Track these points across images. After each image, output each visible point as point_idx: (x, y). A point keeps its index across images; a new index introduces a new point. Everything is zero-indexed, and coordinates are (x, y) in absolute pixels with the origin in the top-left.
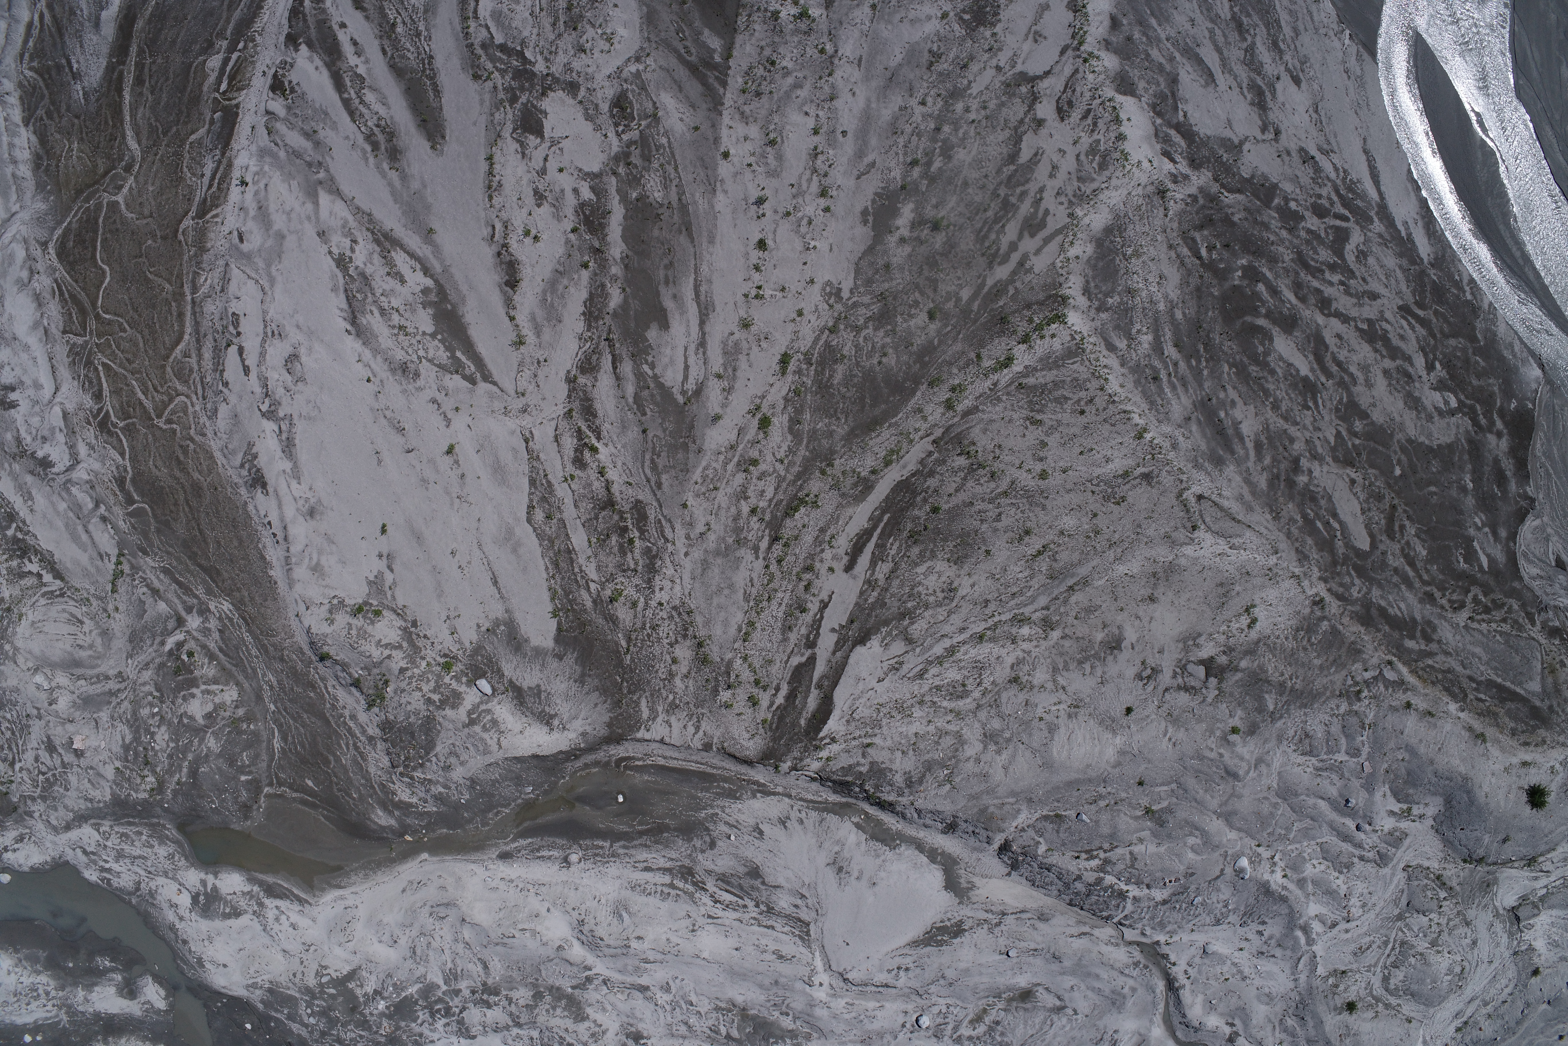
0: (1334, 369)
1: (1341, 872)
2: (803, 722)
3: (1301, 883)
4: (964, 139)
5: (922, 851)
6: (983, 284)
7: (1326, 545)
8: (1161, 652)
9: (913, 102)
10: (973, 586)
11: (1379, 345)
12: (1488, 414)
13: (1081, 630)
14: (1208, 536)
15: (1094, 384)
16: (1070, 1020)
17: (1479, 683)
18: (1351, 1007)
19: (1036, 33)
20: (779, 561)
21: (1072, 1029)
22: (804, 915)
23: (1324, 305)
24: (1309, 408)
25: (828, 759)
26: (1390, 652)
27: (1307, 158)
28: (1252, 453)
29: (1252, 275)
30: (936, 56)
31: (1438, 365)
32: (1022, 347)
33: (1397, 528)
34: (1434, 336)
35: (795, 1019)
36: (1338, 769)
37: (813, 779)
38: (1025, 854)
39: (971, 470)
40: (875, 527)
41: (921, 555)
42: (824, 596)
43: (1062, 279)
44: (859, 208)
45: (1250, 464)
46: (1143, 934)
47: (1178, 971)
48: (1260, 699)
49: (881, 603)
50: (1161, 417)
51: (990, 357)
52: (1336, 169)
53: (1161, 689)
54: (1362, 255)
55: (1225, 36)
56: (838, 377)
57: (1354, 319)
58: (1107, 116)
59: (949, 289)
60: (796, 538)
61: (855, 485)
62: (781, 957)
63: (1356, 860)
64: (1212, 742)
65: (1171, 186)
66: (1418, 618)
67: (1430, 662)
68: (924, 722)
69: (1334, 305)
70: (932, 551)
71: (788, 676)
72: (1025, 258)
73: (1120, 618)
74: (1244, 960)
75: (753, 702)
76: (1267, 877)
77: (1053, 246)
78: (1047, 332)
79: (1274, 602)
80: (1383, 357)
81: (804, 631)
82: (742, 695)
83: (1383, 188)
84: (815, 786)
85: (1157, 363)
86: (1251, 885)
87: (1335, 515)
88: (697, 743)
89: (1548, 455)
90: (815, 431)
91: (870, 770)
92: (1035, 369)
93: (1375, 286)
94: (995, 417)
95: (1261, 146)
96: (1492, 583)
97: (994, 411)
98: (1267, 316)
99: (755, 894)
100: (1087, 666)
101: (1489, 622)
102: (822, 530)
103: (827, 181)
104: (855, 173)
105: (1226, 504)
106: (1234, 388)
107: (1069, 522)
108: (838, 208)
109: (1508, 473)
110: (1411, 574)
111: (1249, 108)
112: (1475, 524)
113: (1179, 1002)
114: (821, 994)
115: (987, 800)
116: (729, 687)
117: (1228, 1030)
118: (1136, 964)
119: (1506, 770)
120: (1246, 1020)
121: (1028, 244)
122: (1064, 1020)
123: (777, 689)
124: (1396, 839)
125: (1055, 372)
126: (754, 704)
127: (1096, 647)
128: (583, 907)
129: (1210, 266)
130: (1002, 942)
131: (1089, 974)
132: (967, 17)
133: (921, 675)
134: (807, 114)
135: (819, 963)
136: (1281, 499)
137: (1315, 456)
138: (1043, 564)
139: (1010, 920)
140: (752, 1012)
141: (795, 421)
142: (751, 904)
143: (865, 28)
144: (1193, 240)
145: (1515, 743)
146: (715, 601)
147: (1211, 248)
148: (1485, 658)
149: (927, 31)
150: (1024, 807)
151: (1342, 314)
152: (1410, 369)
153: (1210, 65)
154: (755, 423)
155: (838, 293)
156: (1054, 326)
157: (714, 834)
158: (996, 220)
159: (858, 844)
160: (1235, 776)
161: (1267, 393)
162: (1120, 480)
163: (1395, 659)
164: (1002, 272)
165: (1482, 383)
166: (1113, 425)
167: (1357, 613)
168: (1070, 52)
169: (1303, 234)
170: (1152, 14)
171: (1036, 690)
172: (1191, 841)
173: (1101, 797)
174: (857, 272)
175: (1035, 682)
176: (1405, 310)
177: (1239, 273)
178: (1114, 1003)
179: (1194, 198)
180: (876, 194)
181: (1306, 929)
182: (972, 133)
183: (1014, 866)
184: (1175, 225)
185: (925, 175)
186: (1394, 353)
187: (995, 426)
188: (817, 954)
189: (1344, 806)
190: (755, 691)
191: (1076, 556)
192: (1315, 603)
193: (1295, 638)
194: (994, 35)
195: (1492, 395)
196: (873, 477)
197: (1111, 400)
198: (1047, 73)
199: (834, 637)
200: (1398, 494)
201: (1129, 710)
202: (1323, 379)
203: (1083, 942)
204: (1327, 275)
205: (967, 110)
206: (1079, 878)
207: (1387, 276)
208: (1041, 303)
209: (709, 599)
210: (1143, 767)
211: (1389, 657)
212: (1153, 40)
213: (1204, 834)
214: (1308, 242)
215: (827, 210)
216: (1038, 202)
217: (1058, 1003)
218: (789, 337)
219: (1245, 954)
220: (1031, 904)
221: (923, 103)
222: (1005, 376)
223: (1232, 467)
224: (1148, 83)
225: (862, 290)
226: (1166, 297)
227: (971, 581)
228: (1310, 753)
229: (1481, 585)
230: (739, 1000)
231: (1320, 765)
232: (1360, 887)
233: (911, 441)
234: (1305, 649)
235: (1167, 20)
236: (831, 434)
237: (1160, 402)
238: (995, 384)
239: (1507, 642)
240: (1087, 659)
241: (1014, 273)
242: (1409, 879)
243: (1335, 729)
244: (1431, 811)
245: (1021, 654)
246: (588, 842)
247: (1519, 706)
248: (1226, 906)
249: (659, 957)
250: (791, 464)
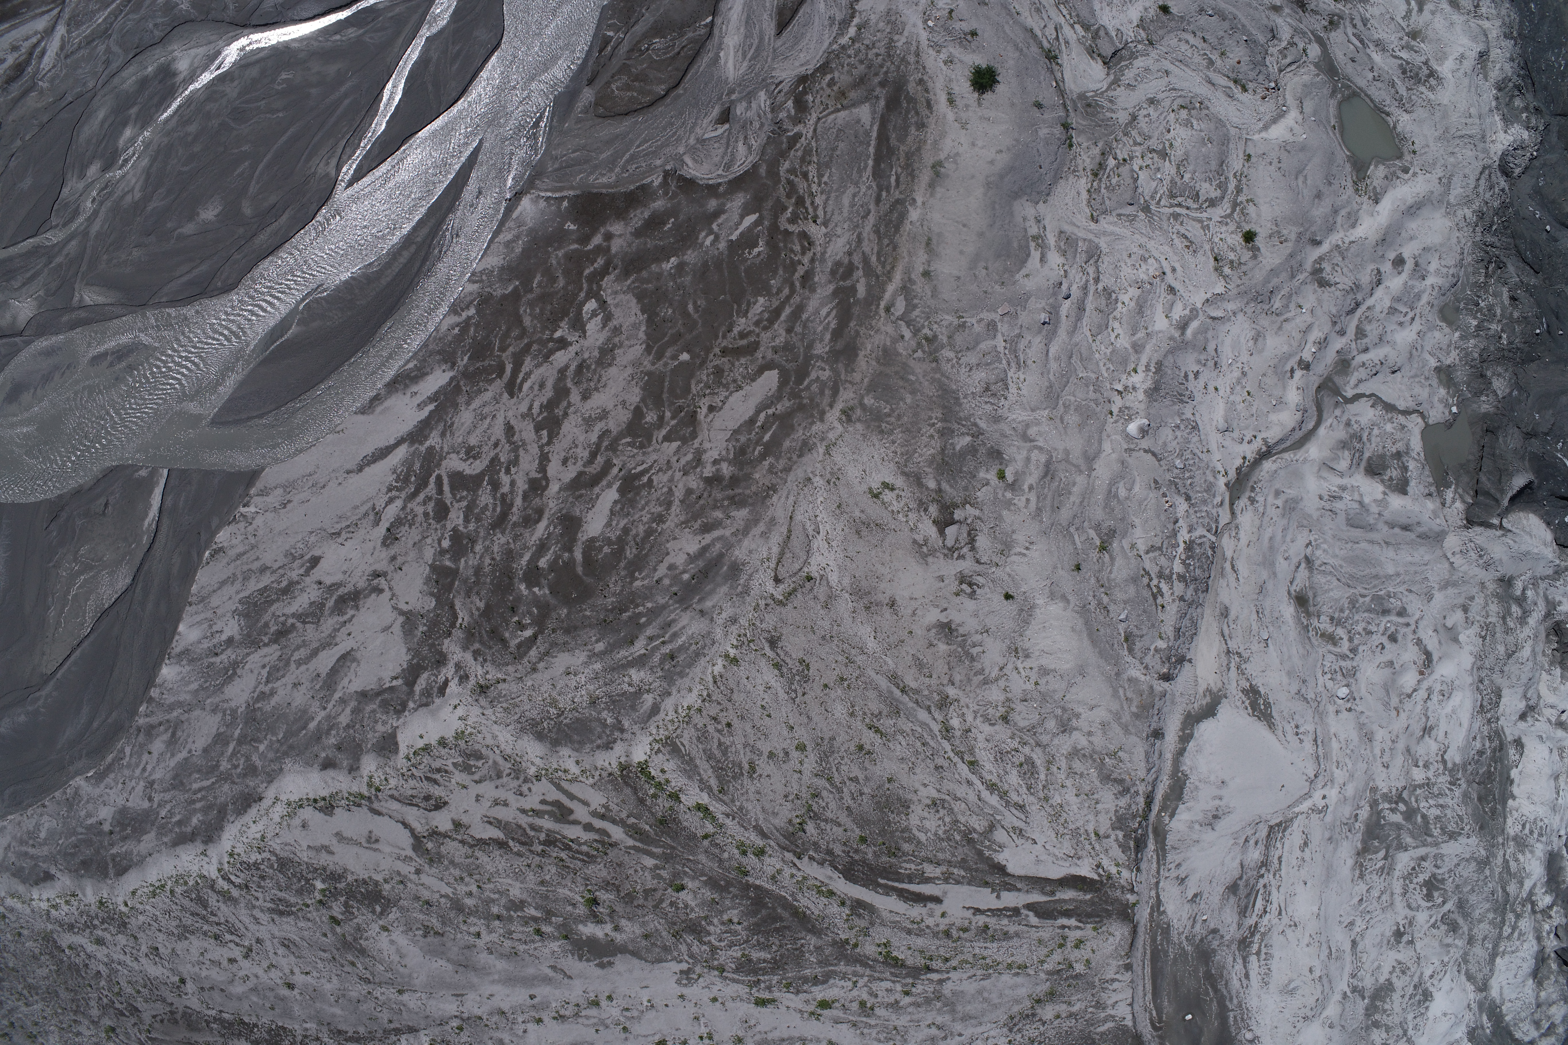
0: (600, 460)
1: (1117, 300)
2: (1088, 897)
3: (1138, 348)
4: (499, 892)
5: (1184, 749)
6: (634, 848)
7: (785, 423)
8: (941, 579)
9: (480, 943)
10: (925, 785)
11: (559, 412)
12: (590, 257)
13: (940, 667)
14: (813, 561)
15: (697, 719)
16: (1318, 547)
17: (880, 188)
18: (1249, 237)
19: (369, 842)
20: (947, 960)
21: (1325, 541)
22: (1263, 832)
23: (537, 486)
24: (650, 480)
25: (1117, 865)
26: (877, 313)
27: (391, 537)
28: (716, 533)
29: (533, 576)
30: (427, 930)
31: (558, 334)
32: (683, 798)
33: (744, 342)
34: (528, 346)
35: (1359, 807)
36: (1012, 343)
37: (1138, 870)
38: (1169, 659)
39: (816, 817)
40: (894, 889)
41: (909, 840)
42: (969, 914)
43: (605, 774)
44: (599, 972)
45: (727, 533)
46: (1222, 504)
47: (1250, 451)
48: (962, 455)
49: (963, 864)
50: (708, 642)
51: (703, 827)
52: (391, 501)
53: (979, 568)
54: (471, 453)
55: (298, 648)
56: (763, 955)
57: (541, 448)
58: (426, 760)
59: (649, 878)
60: (922, 952)
61: (859, 916)
62: (1306, 844)
63: (1100, 286)
64: (1020, 501)
65: (472, 681)
66: (831, 288)
67: (874, 259)
68: (1064, 791)
69: (534, 475)
70: (903, 831)
71: (1050, 922)
72: (594, 814)
73: (919, 632)
74: (1224, 382)
75: (1079, 944)
76: (1141, 396)
77: (574, 789)
78: (661, 778)
79: (861, 468)
80: (569, 405)
81: (1005, 921)
82: (1074, 955)
83: (392, 441)
84: (1144, 866)
85: (656, 658)
86: (1152, 411)
87: (752, 421)
88: (1128, 976)
89: (611, 163)
90: (820, 962)
91: (1121, 829)
92: (701, 781)
93: (498, 431)
94: (759, 808)
95: (396, 590)
96: (769, 204)
97: (754, 811)
98: (570, 550)
99: (1252, 881)
100: (974, 651)
101: (812, 195)
102: (909, 932)
103: (581, 1001)
104: (566, 980)
105: (775, 550)
106: (655, 570)
107: (840, 710)
108: (605, 989)
109: (646, 215)
110: (787, 311)
111: (362, 610)
112: (713, 243)
113: (1282, 441)
114: (1333, 794)
115: (1126, 718)
116: (1071, 966)
117: (1298, 374)
118: (1252, 501)
119: (964, 126)
120: (1286, 357)
121: (581, 813)
122: (1318, 553)
123: (1063, 927)
124: (1067, 243)
125: (698, 762)
126: (1081, 942)
127: (953, 647)
128: (1292, 1019)
129: (540, 623)
130: (1255, 647)
131: (1271, 548)
132: (378, 909)
133: (1021, 807)
134: (525, 1031)
135: (1305, 806)
136: (754, 488)
137: (698, 461)
138: (887, 724)
139: (1232, 645)
140: (1359, 846)
141: (816, 981)
142: (1262, 882)
143: (424, 996)
144: (519, 646)
145: (932, 120)
146: (996, 1001)
147: (521, 627)
148: (851, 190)
149: (406, 942)
150: (1125, 676)
151: (540, 463)
152: (573, 368)
153: (334, 659)
154: (826, 1012)
155: (686, 973)
156: (653, 773)
157: (1204, 932)
158: (567, 848)
159: (1189, 809)
160: (1048, 464)
161: (649, 532)
162: (785, 670)
163: (883, 304)
164: (617, 833)
165: (559, 273)
166: (732, 690)
167: (847, 366)
168: (376, 805)
169: (472, 526)
170: (304, 728)
171: (1009, 695)
172: (1122, 493)
173: (1100, 603)
174: (660, 961)
175: (1002, 698)
176: (512, 389)
177: (536, 589)
178: (1294, 509)
179: (476, 654)
180: (580, 959)
181: (1183, 326)
182: (491, 886)
183: (1181, 660)
184: (511, 669)
185: (547, 920)
186: (561, 392)
187: (768, 806)
188: (1297, 810)
189: (1050, 325)
190: (1069, 945)
191: (872, 694)
192: (849, 420)
193: (891, 432)
194: (386, 881)
195: (569, 257)
196: (848, 903)
197: (708, 698)
198: (405, 825)
199: (1005, 895)
200: (708, 350)
201: (1008, 597)
202: (615, 470)
203: (1241, 566)
204: (506, 489)
205: (470, 894)
206: (1182, 599)
207: (483, 418)
208: (635, 790)
209: (996, 1007)
210: (1061, 572)
211: (882, 312)
212: (331, 724)
213: (1113, 483)
214: (478, 519)
215: (610, 998)
216: (536, 813)
217: (1303, 565)
218: (738, 1004)
219: (1219, 383)
220: (1215, 629)
221: (478, 935)
222: (717, 808)
223: (737, 552)
224: (376, 722)
225: (675, 954)
226: (586, 664)
227: (921, 788)
228: (1004, 381)
229: (776, 218)
230: (1350, 862)
231: (1013, 365)
232: (1127, 271)
233: (805, 878)
234: (899, 417)
235: (305, 712)
236: (818, 948)
237: (694, 647)
238: (728, 815)
239: (828, 165)
240: (967, 654)
241: (614, 822)
242: (1105, 212)
243: (972, 358)
244: (1029, 211)
245: (979, 719)
246: (1233, 1029)
247: (891, 127)
248: (1178, 427)
249: (1324, 946)
250: (855, 974)
